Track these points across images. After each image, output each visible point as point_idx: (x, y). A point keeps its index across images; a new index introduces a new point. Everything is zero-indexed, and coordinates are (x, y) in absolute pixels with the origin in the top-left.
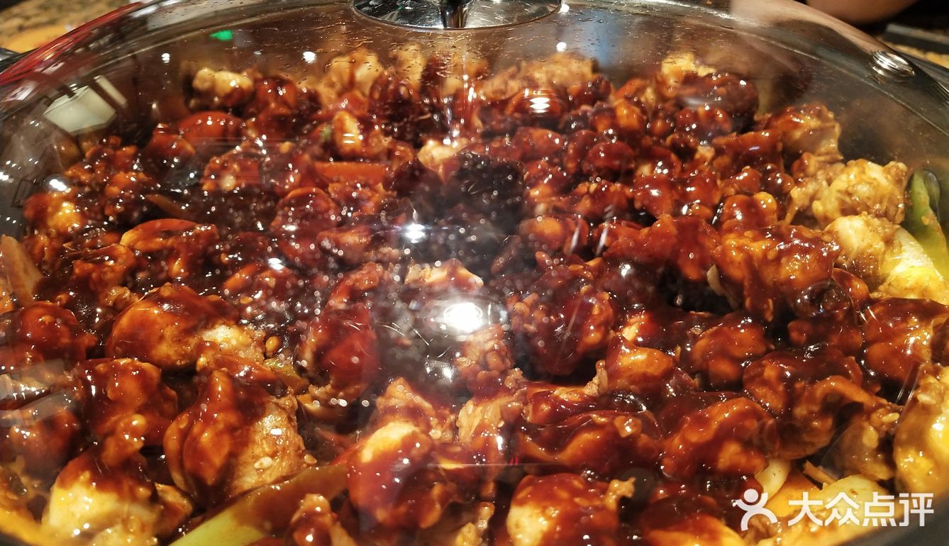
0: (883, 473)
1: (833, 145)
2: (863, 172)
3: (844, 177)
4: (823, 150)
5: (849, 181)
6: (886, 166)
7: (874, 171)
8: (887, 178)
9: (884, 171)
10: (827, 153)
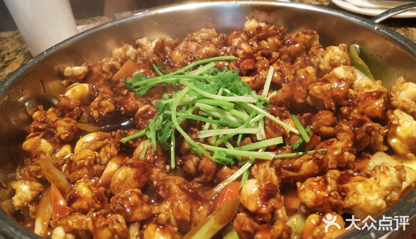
0: (386, 149)
1: (318, 42)
2: (333, 51)
3: (328, 55)
4: (315, 45)
5: (330, 56)
6: (339, 46)
7: (336, 49)
8: (341, 51)
9: (339, 48)
10: (316, 46)
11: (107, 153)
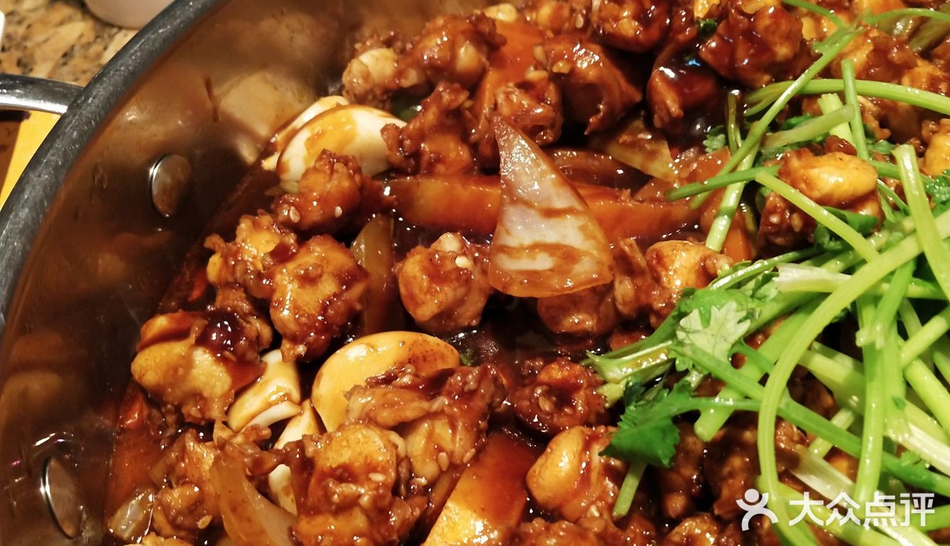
11: (440, 450)
